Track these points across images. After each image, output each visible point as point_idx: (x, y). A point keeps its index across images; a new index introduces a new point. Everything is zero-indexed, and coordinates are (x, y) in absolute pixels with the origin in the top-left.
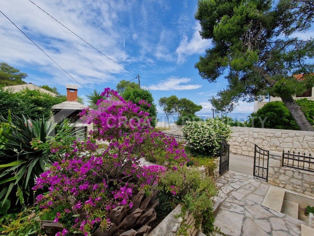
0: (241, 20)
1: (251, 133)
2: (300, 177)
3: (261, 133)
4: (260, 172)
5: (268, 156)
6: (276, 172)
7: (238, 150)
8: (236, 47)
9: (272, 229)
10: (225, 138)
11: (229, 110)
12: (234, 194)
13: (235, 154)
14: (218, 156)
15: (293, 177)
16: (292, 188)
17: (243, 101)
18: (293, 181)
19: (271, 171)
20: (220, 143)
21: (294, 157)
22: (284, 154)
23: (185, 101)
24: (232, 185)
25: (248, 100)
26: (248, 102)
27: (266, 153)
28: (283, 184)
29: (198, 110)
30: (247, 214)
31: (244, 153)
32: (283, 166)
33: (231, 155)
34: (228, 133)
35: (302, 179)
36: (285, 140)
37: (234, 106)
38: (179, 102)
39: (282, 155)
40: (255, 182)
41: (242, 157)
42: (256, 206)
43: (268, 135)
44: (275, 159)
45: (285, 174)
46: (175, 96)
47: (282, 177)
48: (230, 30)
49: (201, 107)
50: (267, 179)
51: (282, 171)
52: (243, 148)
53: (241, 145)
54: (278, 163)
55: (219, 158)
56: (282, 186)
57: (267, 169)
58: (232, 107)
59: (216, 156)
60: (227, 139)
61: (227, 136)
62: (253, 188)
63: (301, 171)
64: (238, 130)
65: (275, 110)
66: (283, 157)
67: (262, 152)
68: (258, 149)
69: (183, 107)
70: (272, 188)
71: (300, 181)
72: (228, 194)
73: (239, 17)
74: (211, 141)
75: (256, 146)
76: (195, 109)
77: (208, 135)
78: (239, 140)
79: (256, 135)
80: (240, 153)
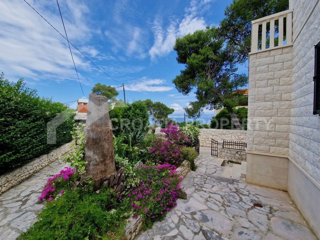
0: (204, 58)
1: (211, 132)
2: (230, 152)
3: (216, 132)
4: (214, 152)
5: (217, 144)
6: (220, 151)
7: (204, 144)
8: (201, 75)
9: (216, 170)
10: (197, 136)
11: (198, 116)
12: (202, 163)
13: (202, 146)
14: (194, 146)
15: (227, 153)
16: (227, 158)
17: (207, 109)
18: (228, 154)
19: (219, 151)
20: (194, 139)
21: (230, 143)
22: (224, 142)
23: (159, 104)
24: (202, 160)
25: (210, 108)
26: (210, 110)
27: (216, 142)
28: (223, 157)
29: (171, 113)
30: (208, 168)
31: (207, 145)
32: (223, 148)
33: (200, 147)
34: (199, 133)
35: (231, 153)
36: (228, 136)
37: (200, 114)
38: (154, 105)
39: (223, 143)
40: (212, 158)
41: (206, 148)
42: (212, 165)
43: (220, 133)
44: (220, 145)
45: (224, 152)
46: (150, 100)
47: (223, 154)
48: (197, 63)
49: (173, 110)
50: (217, 156)
51: (223, 151)
52: (207, 142)
53: (206, 140)
54: (221, 147)
55: (194, 147)
56: (223, 158)
57: (217, 151)
58: (199, 114)
59: (193, 146)
60: (198, 137)
61: (198, 135)
62: (211, 160)
63: (230, 149)
64: (203, 131)
65: (226, 116)
66: (224, 144)
67: (215, 142)
68: (213, 141)
69: (157, 110)
70: (219, 159)
71: (230, 154)
72: (200, 163)
73: (203, 57)
74: (190, 138)
75: (212, 139)
76: (168, 112)
77: (189, 135)
78: (205, 137)
79: (213, 134)
80: (205, 146)
